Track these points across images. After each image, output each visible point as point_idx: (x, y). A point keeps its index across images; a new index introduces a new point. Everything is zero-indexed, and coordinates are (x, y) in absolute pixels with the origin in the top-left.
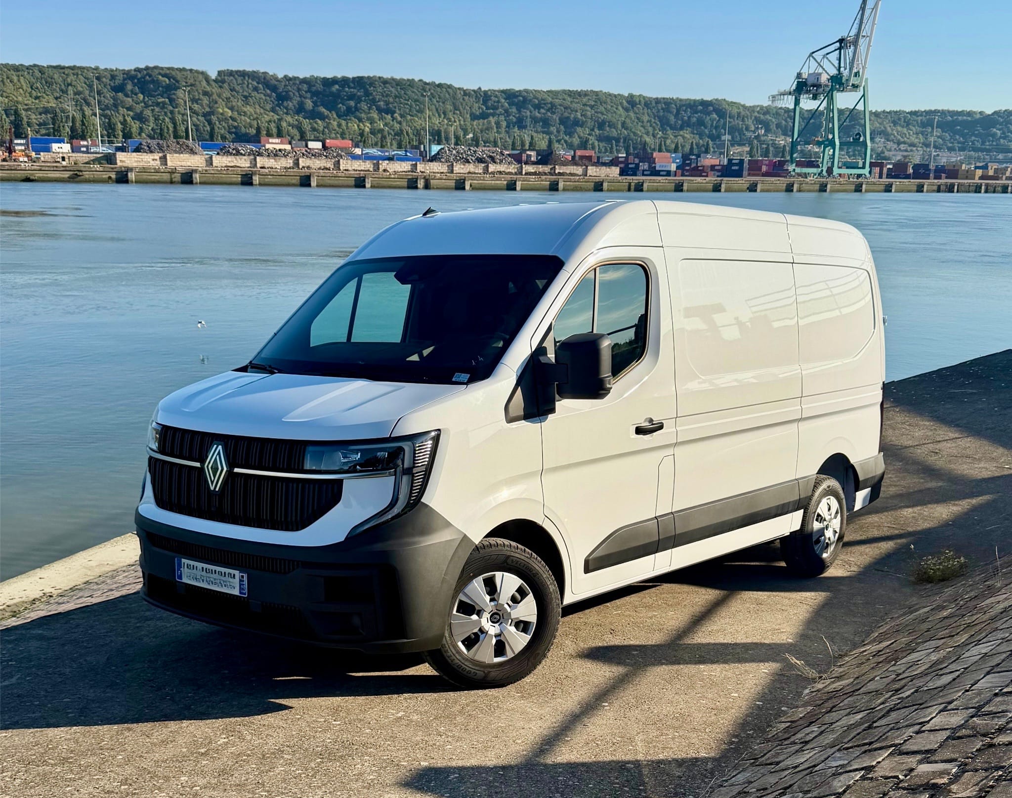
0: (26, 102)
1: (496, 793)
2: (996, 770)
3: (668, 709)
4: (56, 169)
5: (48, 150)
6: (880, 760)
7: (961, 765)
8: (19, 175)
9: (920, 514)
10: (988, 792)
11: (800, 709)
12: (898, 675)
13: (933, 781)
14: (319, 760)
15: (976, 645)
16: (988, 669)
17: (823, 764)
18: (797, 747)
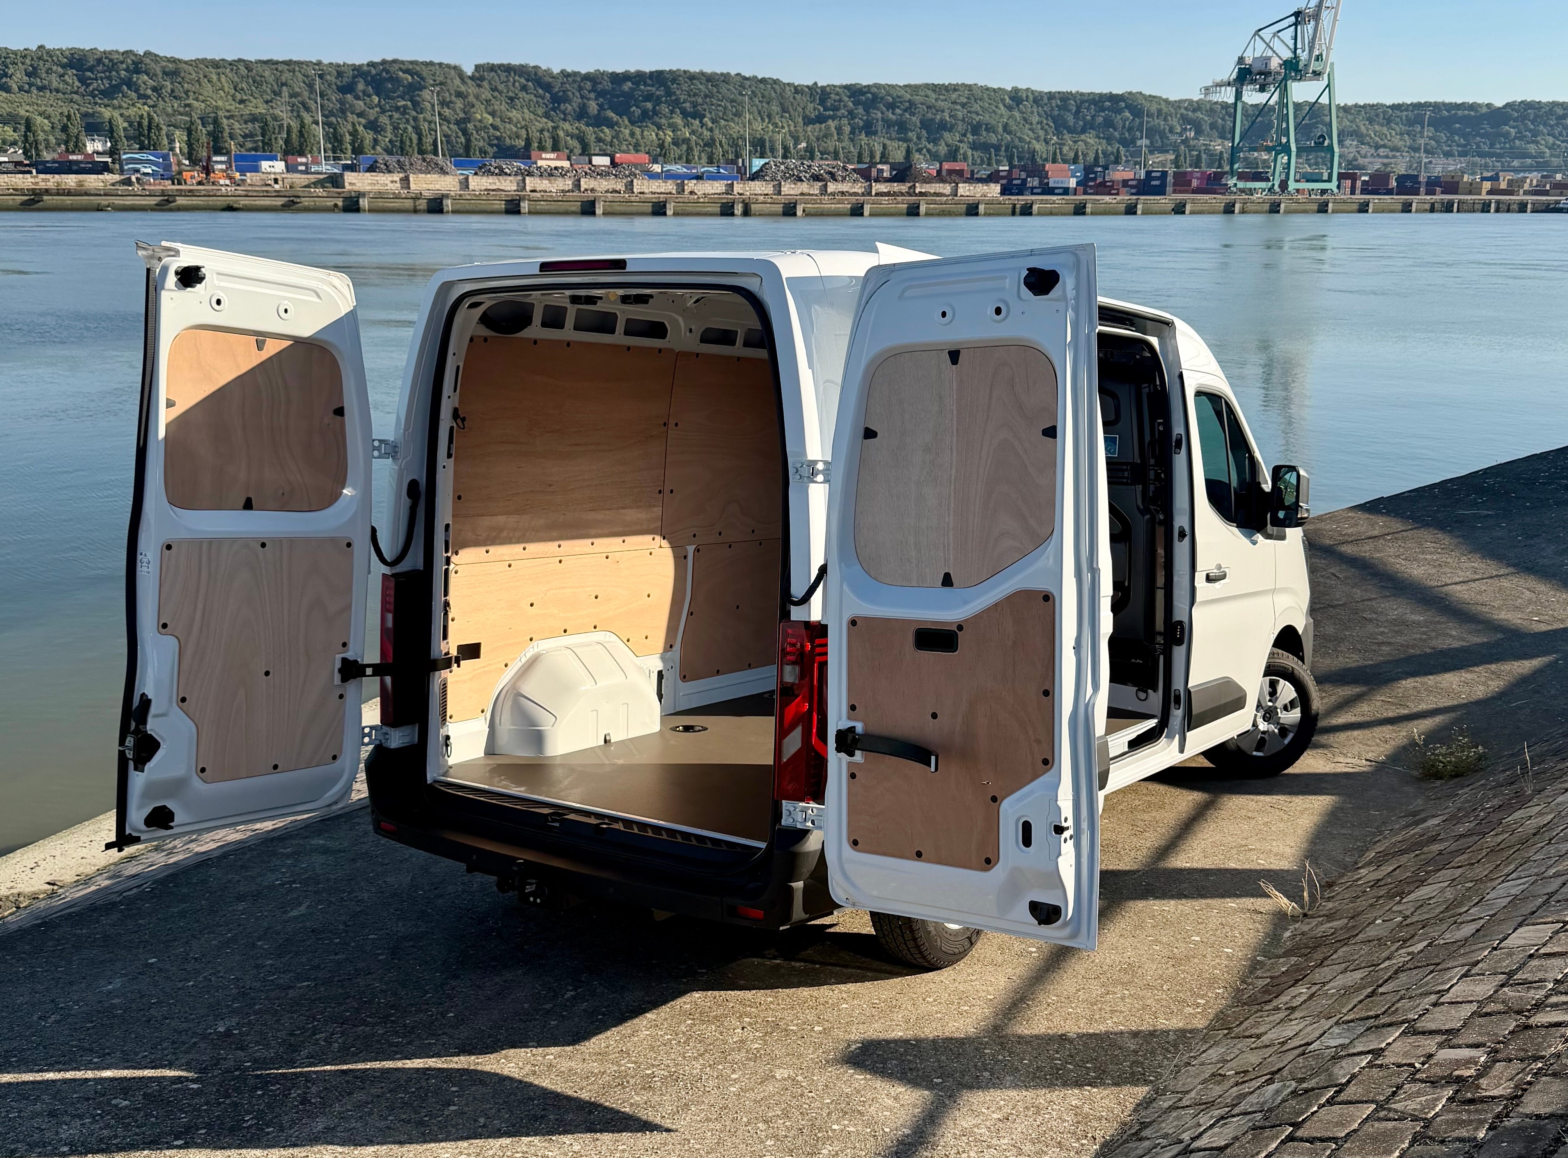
0: (228, 108)
1: (911, 1069)
2: (1534, 1061)
3: (1113, 957)
4: (266, 195)
5: (256, 169)
6: (1390, 1040)
7: (1491, 1052)
8: (218, 203)
9: (1423, 684)
10: (1526, 1090)
11: (1282, 960)
12: (1406, 918)
13: (1456, 1073)
14: (689, 1022)
15: (1503, 882)
16: (1520, 919)
17: (1318, 1042)
18: (1282, 1015)
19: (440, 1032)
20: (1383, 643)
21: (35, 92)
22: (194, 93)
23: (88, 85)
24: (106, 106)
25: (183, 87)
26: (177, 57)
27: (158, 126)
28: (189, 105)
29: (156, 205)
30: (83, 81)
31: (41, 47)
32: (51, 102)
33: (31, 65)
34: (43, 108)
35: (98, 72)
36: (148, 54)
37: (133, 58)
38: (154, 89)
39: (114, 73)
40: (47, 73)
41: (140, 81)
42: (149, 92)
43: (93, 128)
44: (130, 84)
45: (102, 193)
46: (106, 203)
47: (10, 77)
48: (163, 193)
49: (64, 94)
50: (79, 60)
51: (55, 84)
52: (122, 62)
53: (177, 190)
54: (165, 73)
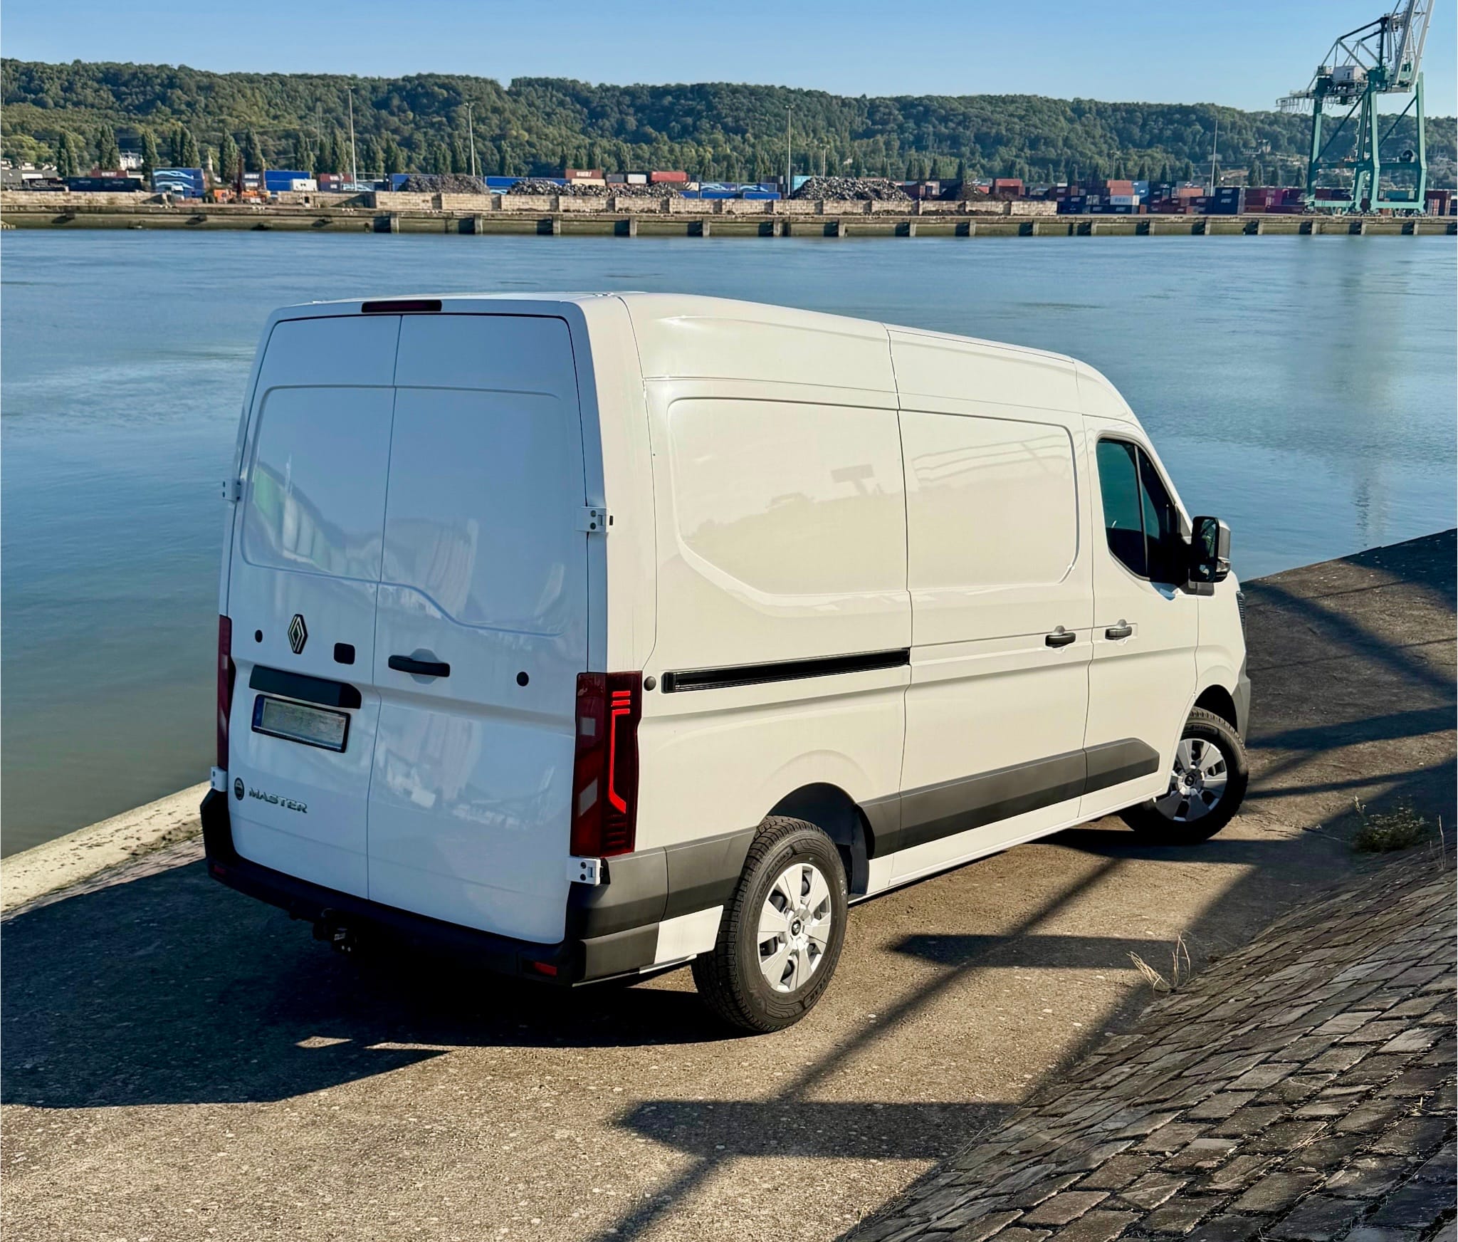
0: (263, 123)
2: (1277, 1155)
4: (297, 214)
5: (287, 187)
6: (1158, 1127)
7: (1242, 1144)
8: (249, 222)
10: (1253, 1184)
11: (1127, 1037)
12: (1257, 998)
13: (1199, 1164)
14: (489, 1078)
15: (1358, 964)
16: (1345, 1005)
17: (1100, 1125)
18: (1094, 1094)
19: (237, 1078)
20: (1349, 704)
21: (70, 107)
22: (228, 108)
23: (122, 101)
24: (140, 122)
25: (216, 102)
26: (212, 71)
27: (190, 142)
28: (222, 121)
29: (187, 223)
30: (118, 96)
31: (77, 62)
32: (86, 118)
33: (67, 80)
34: (78, 124)
35: (133, 87)
36: (182, 68)
37: (168, 73)
38: (189, 104)
39: (149, 88)
40: (82, 88)
41: (174, 97)
42: (183, 107)
43: (128, 144)
44: (164, 99)
45: (133, 210)
46: (137, 221)
47: (47, 92)
48: (193, 211)
49: (98, 109)
50: (114, 75)
51: (90, 100)
52: (157, 77)
53: (208, 208)
54: (199, 88)
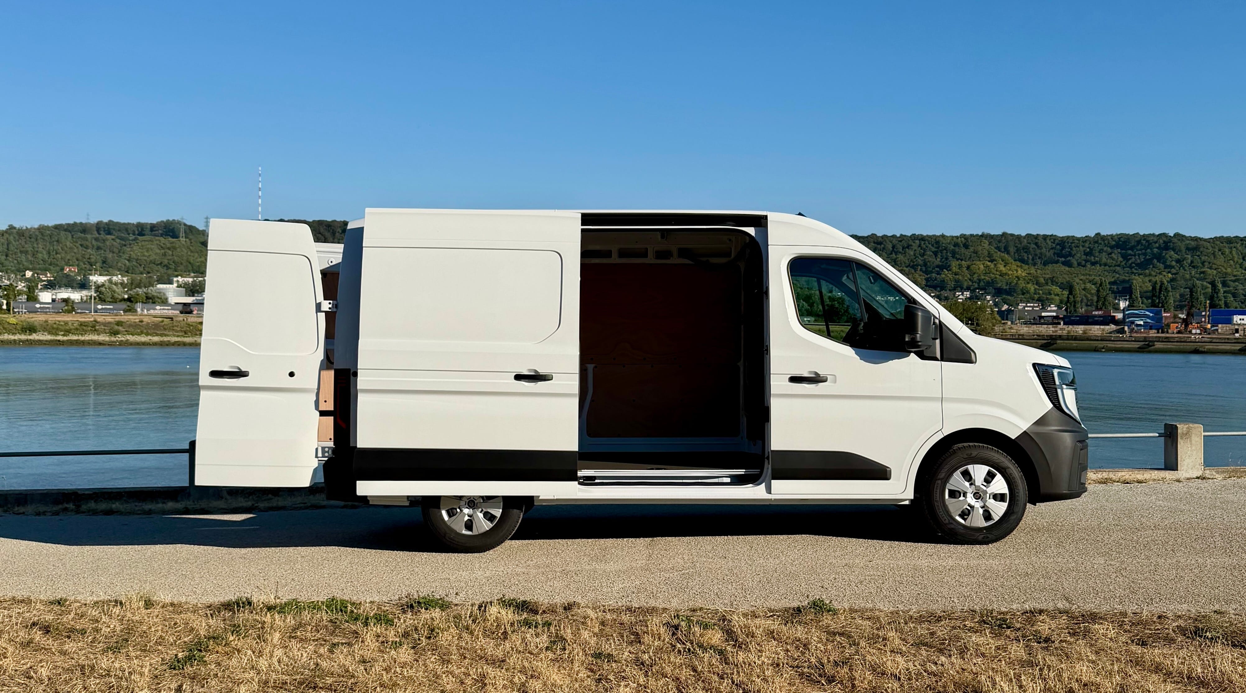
0: (1235, 273)
4: (1227, 341)
5: (1229, 321)
8: (1188, 347)
21: (1089, 266)
22: (1209, 263)
23: (1128, 260)
24: (1139, 275)
25: (1200, 258)
26: (1199, 236)
27: (1166, 289)
28: (1203, 272)
29: (1139, 348)
30: (1125, 257)
31: (1098, 234)
32: (1099, 273)
33: (1089, 248)
34: (1093, 277)
35: (1137, 250)
36: (1177, 235)
37: (1165, 239)
38: (1178, 261)
39: (1149, 250)
40: (1100, 252)
41: (1167, 256)
42: (1174, 263)
43: (1126, 291)
44: (1160, 258)
45: (1099, 338)
46: (1102, 346)
47: (1073, 257)
48: (1145, 339)
49: (1110, 267)
50: (1124, 242)
51: (1104, 260)
52: (1156, 243)
53: (1156, 337)
54: (1188, 249)
